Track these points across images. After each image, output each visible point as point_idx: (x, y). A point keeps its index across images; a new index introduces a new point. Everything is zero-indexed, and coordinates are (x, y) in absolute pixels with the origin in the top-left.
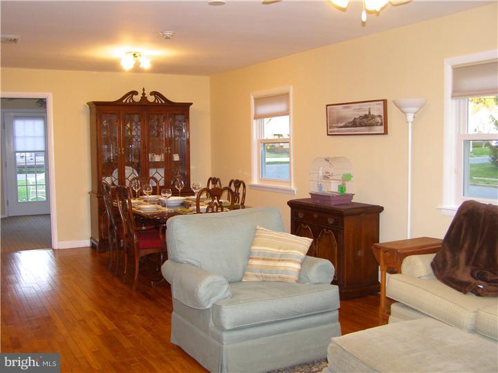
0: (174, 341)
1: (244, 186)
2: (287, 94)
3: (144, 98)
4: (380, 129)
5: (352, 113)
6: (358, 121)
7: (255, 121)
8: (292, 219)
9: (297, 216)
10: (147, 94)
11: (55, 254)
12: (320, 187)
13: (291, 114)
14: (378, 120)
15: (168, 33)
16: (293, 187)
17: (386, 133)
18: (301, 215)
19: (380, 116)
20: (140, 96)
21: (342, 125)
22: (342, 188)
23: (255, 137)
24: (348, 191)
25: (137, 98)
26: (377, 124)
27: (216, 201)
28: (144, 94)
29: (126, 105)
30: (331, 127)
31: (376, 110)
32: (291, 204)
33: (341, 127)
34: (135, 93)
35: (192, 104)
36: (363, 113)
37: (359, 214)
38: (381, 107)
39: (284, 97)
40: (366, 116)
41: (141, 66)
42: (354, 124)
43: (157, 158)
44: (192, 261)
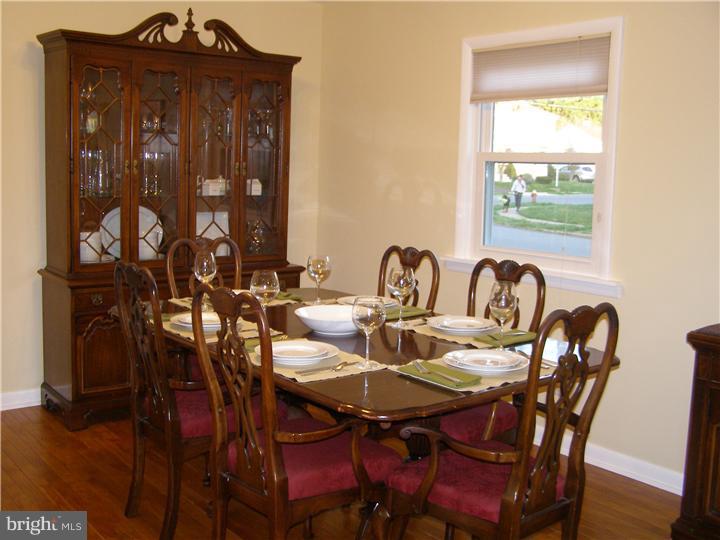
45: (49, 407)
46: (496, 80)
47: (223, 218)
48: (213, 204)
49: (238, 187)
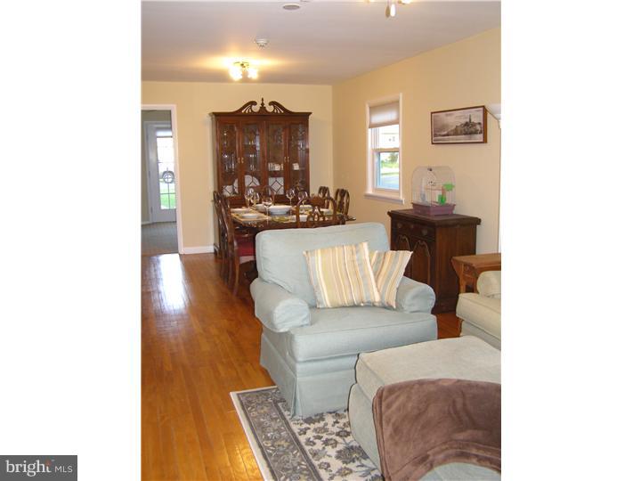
0: (262, 364)
1: (348, 195)
2: (398, 102)
3: (263, 107)
4: (479, 137)
5: (455, 120)
6: (459, 129)
7: (370, 130)
8: (392, 230)
9: (396, 226)
10: (266, 105)
11: (181, 259)
12: (423, 197)
13: (401, 122)
14: (478, 127)
15: (262, 42)
16: (401, 198)
17: (485, 141)
18: (399, 226)
19: (480, 124)
20: (259, 106)
21: (445, 133)
22: (442, 198)
23: (370, 146)
24: (449, 201)
25: (256, 109)
26: (476, 132)
27: (316, 210)
28: (263, 104)
29: (245, 115)
30: (436, 135)
31: (477, 117)
32: (391, 214)
33: (444, 135)
34: (254, 103)
35: (310, 113)
36: (463, 121)
37: (454, 225)
38: (481, 114)
39: (393, 105)
40: (467, 124)
41: (249, 76)
42: (456, 132)
43: (277, 168)
44: (277, 281)
45: (215, 253)
46: (378, 118)
47: (281, 180)
48: (275, 174)
49: (288, 167)
